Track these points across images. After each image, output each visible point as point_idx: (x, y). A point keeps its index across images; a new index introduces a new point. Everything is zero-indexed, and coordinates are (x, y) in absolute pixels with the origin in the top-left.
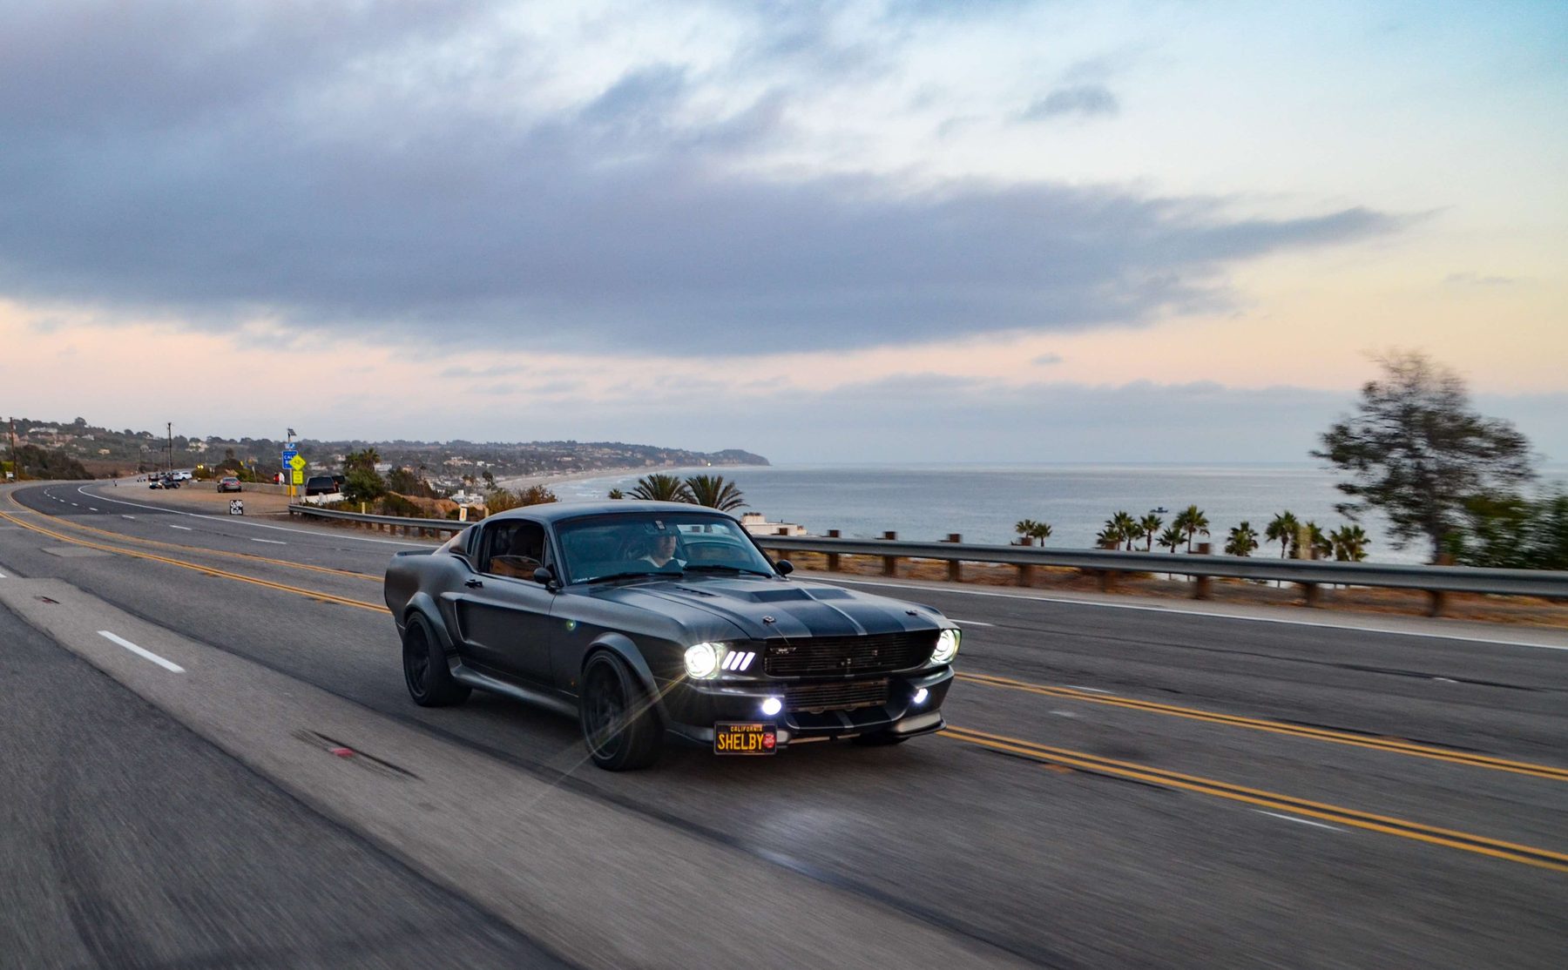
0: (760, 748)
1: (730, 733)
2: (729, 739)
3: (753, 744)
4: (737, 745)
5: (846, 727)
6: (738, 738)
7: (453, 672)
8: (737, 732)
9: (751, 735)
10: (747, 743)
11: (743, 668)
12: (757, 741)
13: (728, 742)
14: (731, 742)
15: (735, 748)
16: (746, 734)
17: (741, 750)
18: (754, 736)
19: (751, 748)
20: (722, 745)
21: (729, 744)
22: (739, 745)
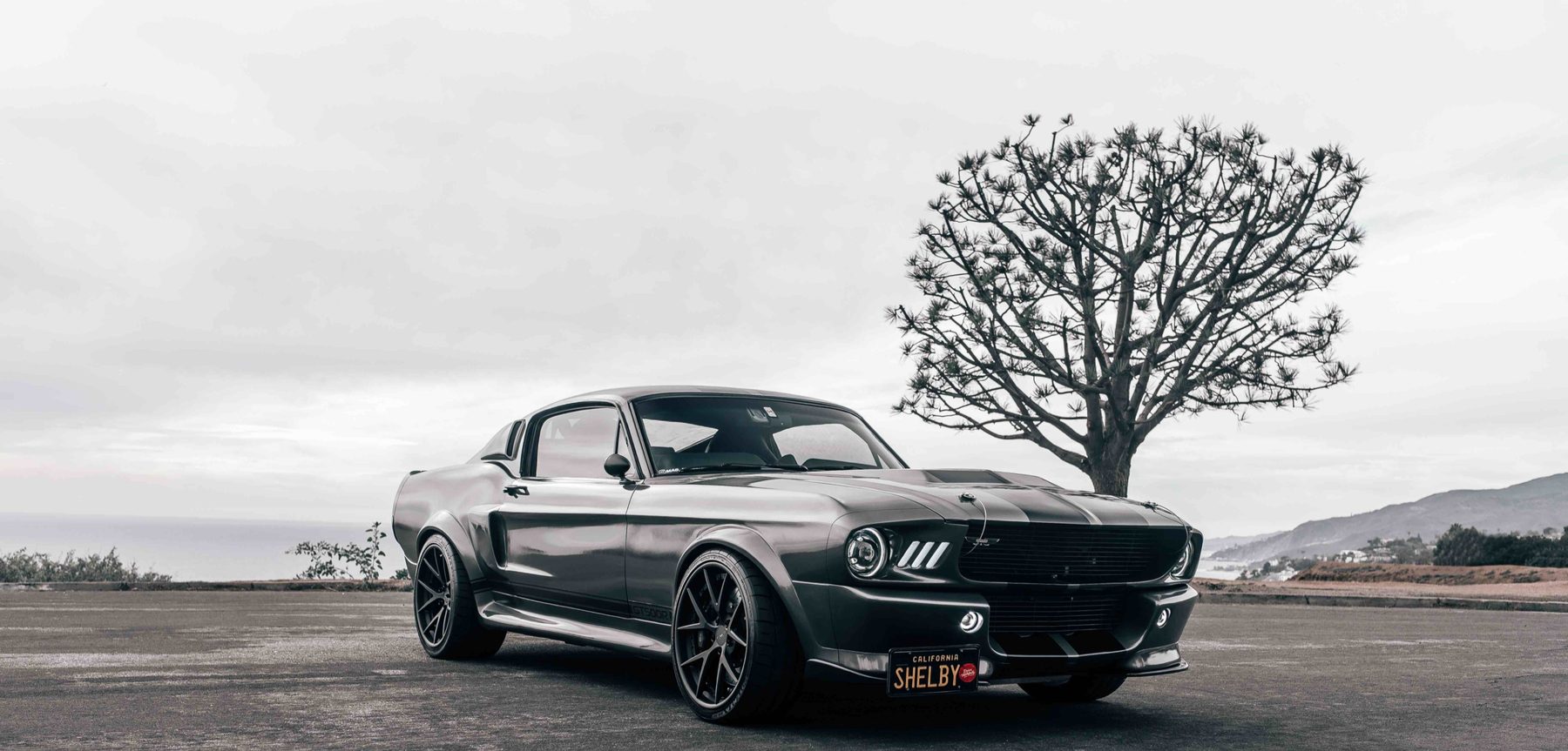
0: (954, 684)
1: (911, 665)
2: (911, 674)
3: (944, 680)
4: (922, 681)
5: (1069, 656)
6: (922, 672)
7: (482, 611)
8: (922, 664)
9: (942, 667)
10: (935, 679)
11: (930, 565)
12: (951, 675)
13: (908, 678)
14: (913, 677)
15: (918, 686)
16: (935, 665)
17: (927, 689)
18: (946, 667)
19: (941, 684)
20: (899, 684)
21: (910, 681)
22: (923, 681)
